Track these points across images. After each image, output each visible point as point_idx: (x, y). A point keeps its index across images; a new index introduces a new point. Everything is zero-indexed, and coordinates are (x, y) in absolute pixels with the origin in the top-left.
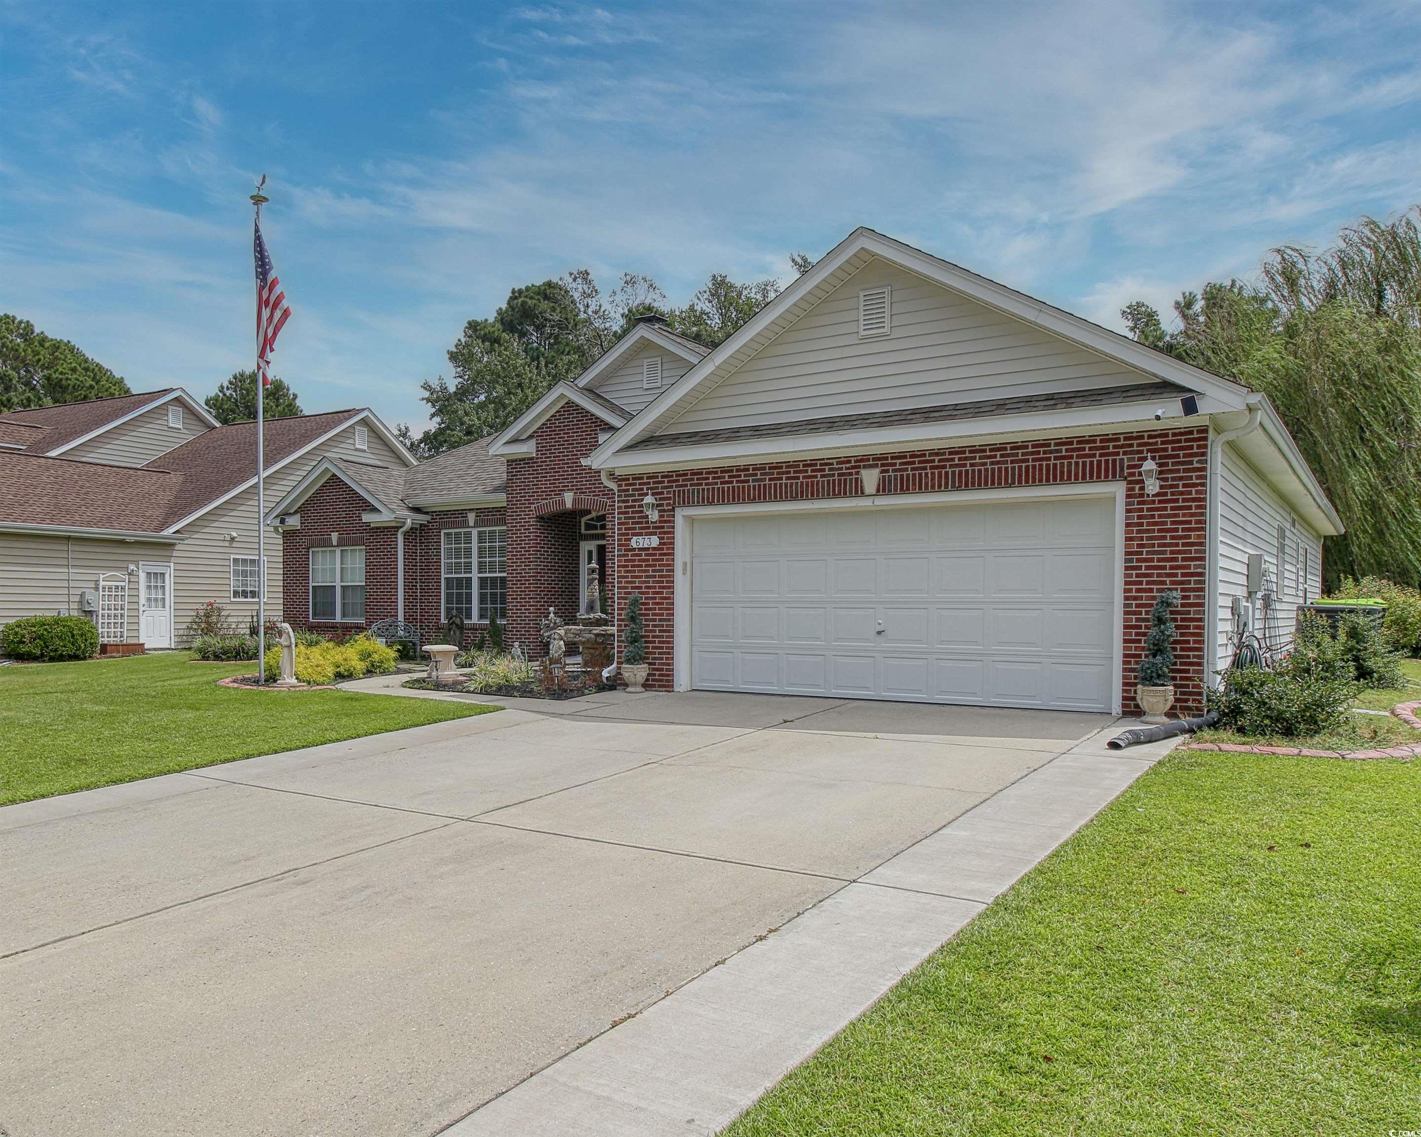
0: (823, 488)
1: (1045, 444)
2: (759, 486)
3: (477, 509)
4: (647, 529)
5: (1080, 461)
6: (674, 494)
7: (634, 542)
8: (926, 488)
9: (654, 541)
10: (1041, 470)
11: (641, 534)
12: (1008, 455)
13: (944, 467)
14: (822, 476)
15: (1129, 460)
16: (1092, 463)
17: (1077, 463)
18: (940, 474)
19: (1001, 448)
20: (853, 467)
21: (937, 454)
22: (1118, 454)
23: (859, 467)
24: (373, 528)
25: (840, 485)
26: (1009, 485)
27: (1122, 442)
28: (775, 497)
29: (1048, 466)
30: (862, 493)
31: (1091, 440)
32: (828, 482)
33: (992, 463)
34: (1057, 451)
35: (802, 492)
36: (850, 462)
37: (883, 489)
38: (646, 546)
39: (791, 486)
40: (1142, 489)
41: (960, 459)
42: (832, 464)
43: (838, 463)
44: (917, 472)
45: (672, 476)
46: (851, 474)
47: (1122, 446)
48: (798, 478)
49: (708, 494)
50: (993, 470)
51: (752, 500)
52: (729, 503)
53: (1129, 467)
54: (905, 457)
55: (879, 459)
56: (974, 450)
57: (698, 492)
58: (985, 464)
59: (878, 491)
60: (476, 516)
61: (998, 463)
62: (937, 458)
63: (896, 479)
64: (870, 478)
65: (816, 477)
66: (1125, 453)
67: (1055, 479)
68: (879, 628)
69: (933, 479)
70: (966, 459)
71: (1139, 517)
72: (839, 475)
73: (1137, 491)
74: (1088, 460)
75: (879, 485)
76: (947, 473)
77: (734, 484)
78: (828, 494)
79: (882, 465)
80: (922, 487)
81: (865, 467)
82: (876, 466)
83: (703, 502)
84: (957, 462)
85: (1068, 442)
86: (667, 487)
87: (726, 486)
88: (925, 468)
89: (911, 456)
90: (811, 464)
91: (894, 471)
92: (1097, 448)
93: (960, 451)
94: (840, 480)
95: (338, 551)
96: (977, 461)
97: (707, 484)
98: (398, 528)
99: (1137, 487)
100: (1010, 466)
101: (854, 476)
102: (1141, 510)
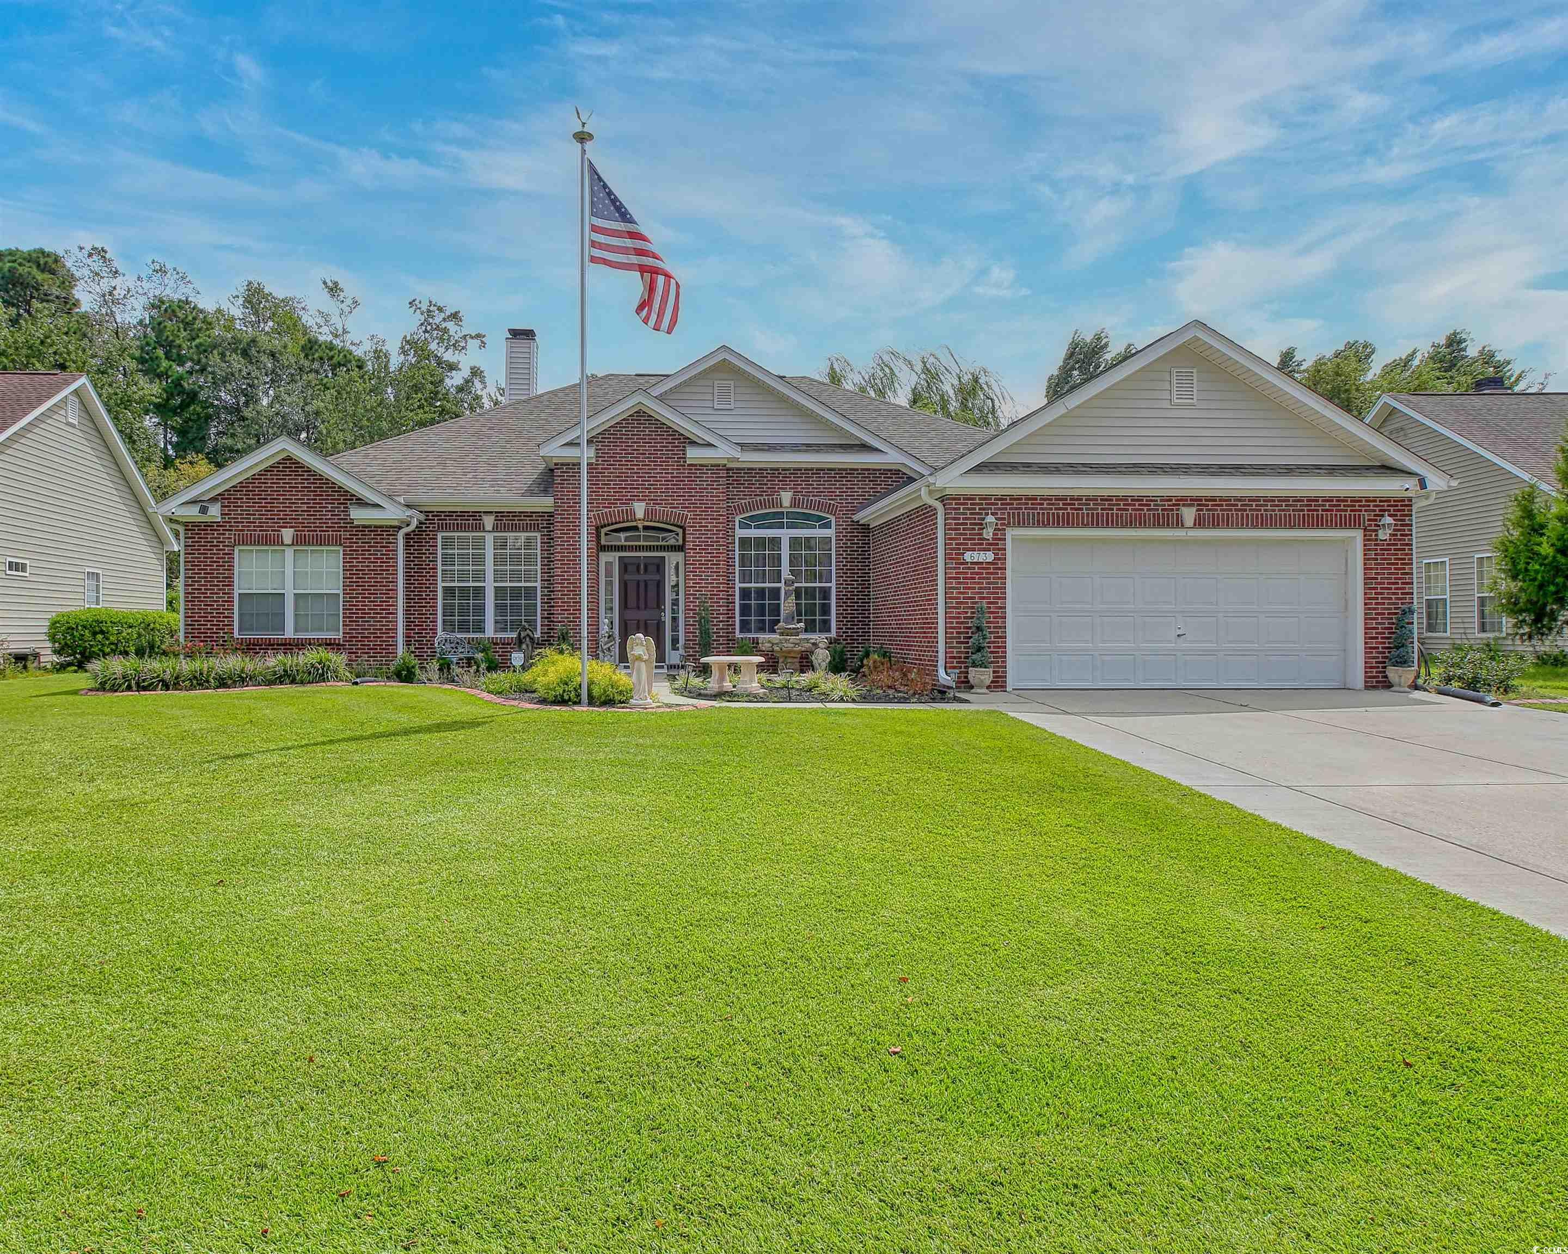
0: (1150, 519)
1: (1316, 500)
2: (1093, 514)
3: (496, 512)
4: (982, 545)
5: (1338, 513)
6: (1009, 515)
7: (968, 556)
8: (1232, 525)
9: (990, 557)
10: (1313, 518)
11: (974, 550)
12: (1291, 505)
13: (1245, 510)
14: (1148, 510)
15: (1369, 515)
16: (1345, 515)
17: (1336, 515)
18: (1242, 515)
19: (1286, 499)
20: (1174, 505)
21: (1240, 500)
22: (1361, 511)
23: (1179, 505)
24: (358, 526)
25: (1164, 518)
26: (1292, 527)
27: (1364, 503)
28: (1108, 524)
29: (1318, 515)
30: (1182, 525)
31: (1344, 500)
32: (1154, 515)
33: (1279, 510)
34: (1323, 505)
35: (1131, 522)
36: (1171, 500)
37: (1199, 523)
38: (981, 560)
39: (1122, 516)
40: (1376, 535)
41: (1256, 505)
42: (1157, 501)
43: (1161, 501)
44: (1225, 513)
45: (1006, 499)
46: (1172, 510)
47: (1364, 506)
48: (1128, 510)
49: (1043, 518)
50: (1280, 515)
51: (1085, 526)
52: (1063, 526)
53: (1369, 520)
54: (1215, 500)
55: (1196, 500)
56: (1267, 499)
57: (1034, 516)
58: (1274, 511)
59: (1195, 524)
60: (496, 520)
61: (1283, 510)
62: (1240, 503)
63: (1209, 518)
64: (1189, 514)
65: (1143, 510)
66: (1366, 511)
67: (1322, 525)
68: (1179, 632)
69: (1237, 519)
70: (1261, 505)
71: (1376, 554)
72: (1162, 510)
73: (1373, 537)
74: (1343, 513)
75: (1195, 520)
76: (1247, 515)
77: (1069, 511)
78: (1154, 525)
79: (1199, 505)
80: (1228, 523)
81: (1184, 505)
82: (1192, 505)
83: (1039, 524)
84: (1254, 507)
85: (1330, 500)
86: (1000, 509)
87: (1061, 512)
88: (1231, 510)
89: (1220, 500)
90: (1139, 499)
91: (1207, 510)
92: (1348, 506)
93: (1257, 499)
94: (1163, 515)
95: (289, 553)
96: (1269, 507)
97: (1041, 509)
98: (400, 528)
99: (1374, 534)
100: (1292, 513)
101: (1175, 512)
102: (1376, 550)
